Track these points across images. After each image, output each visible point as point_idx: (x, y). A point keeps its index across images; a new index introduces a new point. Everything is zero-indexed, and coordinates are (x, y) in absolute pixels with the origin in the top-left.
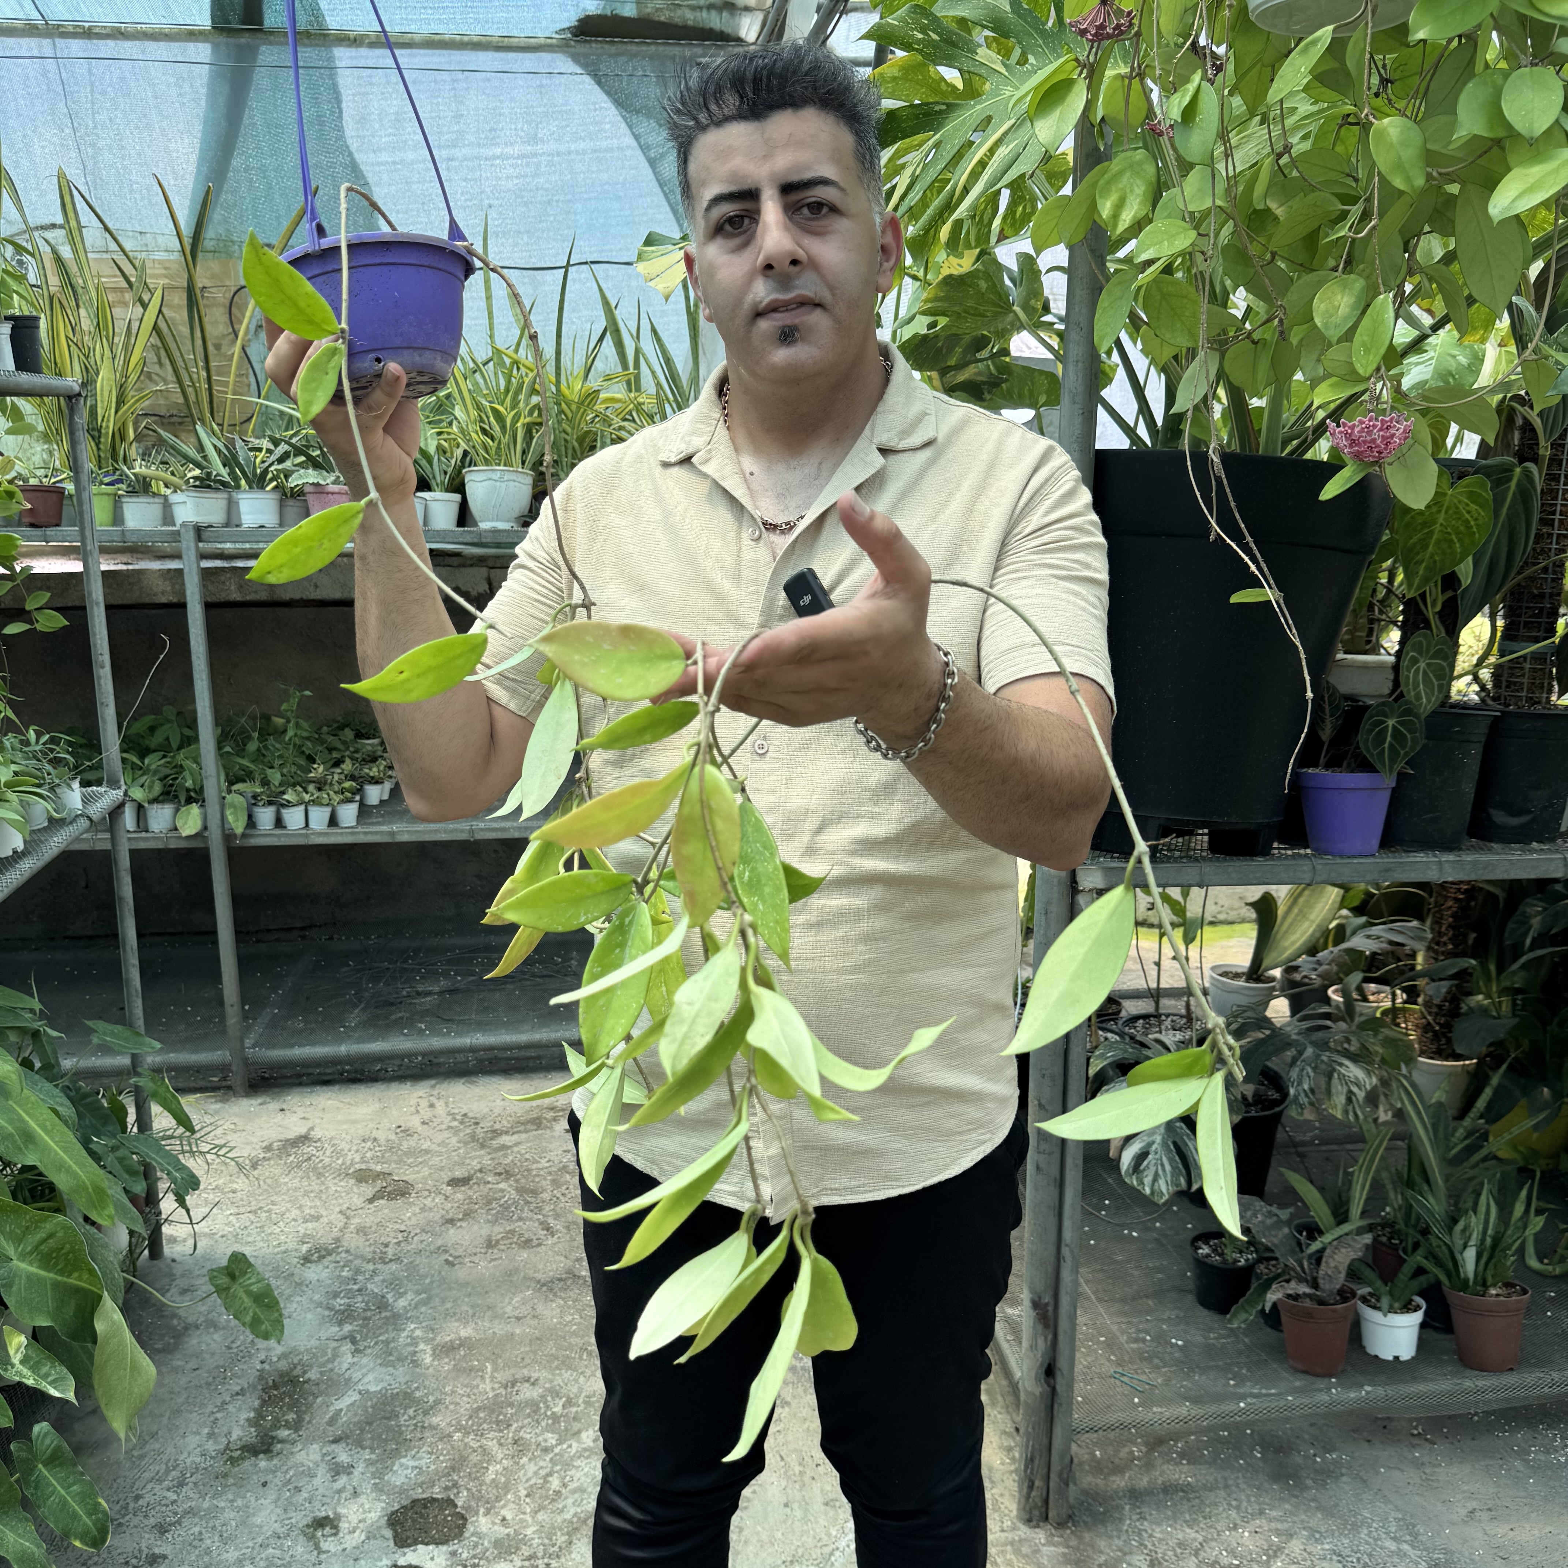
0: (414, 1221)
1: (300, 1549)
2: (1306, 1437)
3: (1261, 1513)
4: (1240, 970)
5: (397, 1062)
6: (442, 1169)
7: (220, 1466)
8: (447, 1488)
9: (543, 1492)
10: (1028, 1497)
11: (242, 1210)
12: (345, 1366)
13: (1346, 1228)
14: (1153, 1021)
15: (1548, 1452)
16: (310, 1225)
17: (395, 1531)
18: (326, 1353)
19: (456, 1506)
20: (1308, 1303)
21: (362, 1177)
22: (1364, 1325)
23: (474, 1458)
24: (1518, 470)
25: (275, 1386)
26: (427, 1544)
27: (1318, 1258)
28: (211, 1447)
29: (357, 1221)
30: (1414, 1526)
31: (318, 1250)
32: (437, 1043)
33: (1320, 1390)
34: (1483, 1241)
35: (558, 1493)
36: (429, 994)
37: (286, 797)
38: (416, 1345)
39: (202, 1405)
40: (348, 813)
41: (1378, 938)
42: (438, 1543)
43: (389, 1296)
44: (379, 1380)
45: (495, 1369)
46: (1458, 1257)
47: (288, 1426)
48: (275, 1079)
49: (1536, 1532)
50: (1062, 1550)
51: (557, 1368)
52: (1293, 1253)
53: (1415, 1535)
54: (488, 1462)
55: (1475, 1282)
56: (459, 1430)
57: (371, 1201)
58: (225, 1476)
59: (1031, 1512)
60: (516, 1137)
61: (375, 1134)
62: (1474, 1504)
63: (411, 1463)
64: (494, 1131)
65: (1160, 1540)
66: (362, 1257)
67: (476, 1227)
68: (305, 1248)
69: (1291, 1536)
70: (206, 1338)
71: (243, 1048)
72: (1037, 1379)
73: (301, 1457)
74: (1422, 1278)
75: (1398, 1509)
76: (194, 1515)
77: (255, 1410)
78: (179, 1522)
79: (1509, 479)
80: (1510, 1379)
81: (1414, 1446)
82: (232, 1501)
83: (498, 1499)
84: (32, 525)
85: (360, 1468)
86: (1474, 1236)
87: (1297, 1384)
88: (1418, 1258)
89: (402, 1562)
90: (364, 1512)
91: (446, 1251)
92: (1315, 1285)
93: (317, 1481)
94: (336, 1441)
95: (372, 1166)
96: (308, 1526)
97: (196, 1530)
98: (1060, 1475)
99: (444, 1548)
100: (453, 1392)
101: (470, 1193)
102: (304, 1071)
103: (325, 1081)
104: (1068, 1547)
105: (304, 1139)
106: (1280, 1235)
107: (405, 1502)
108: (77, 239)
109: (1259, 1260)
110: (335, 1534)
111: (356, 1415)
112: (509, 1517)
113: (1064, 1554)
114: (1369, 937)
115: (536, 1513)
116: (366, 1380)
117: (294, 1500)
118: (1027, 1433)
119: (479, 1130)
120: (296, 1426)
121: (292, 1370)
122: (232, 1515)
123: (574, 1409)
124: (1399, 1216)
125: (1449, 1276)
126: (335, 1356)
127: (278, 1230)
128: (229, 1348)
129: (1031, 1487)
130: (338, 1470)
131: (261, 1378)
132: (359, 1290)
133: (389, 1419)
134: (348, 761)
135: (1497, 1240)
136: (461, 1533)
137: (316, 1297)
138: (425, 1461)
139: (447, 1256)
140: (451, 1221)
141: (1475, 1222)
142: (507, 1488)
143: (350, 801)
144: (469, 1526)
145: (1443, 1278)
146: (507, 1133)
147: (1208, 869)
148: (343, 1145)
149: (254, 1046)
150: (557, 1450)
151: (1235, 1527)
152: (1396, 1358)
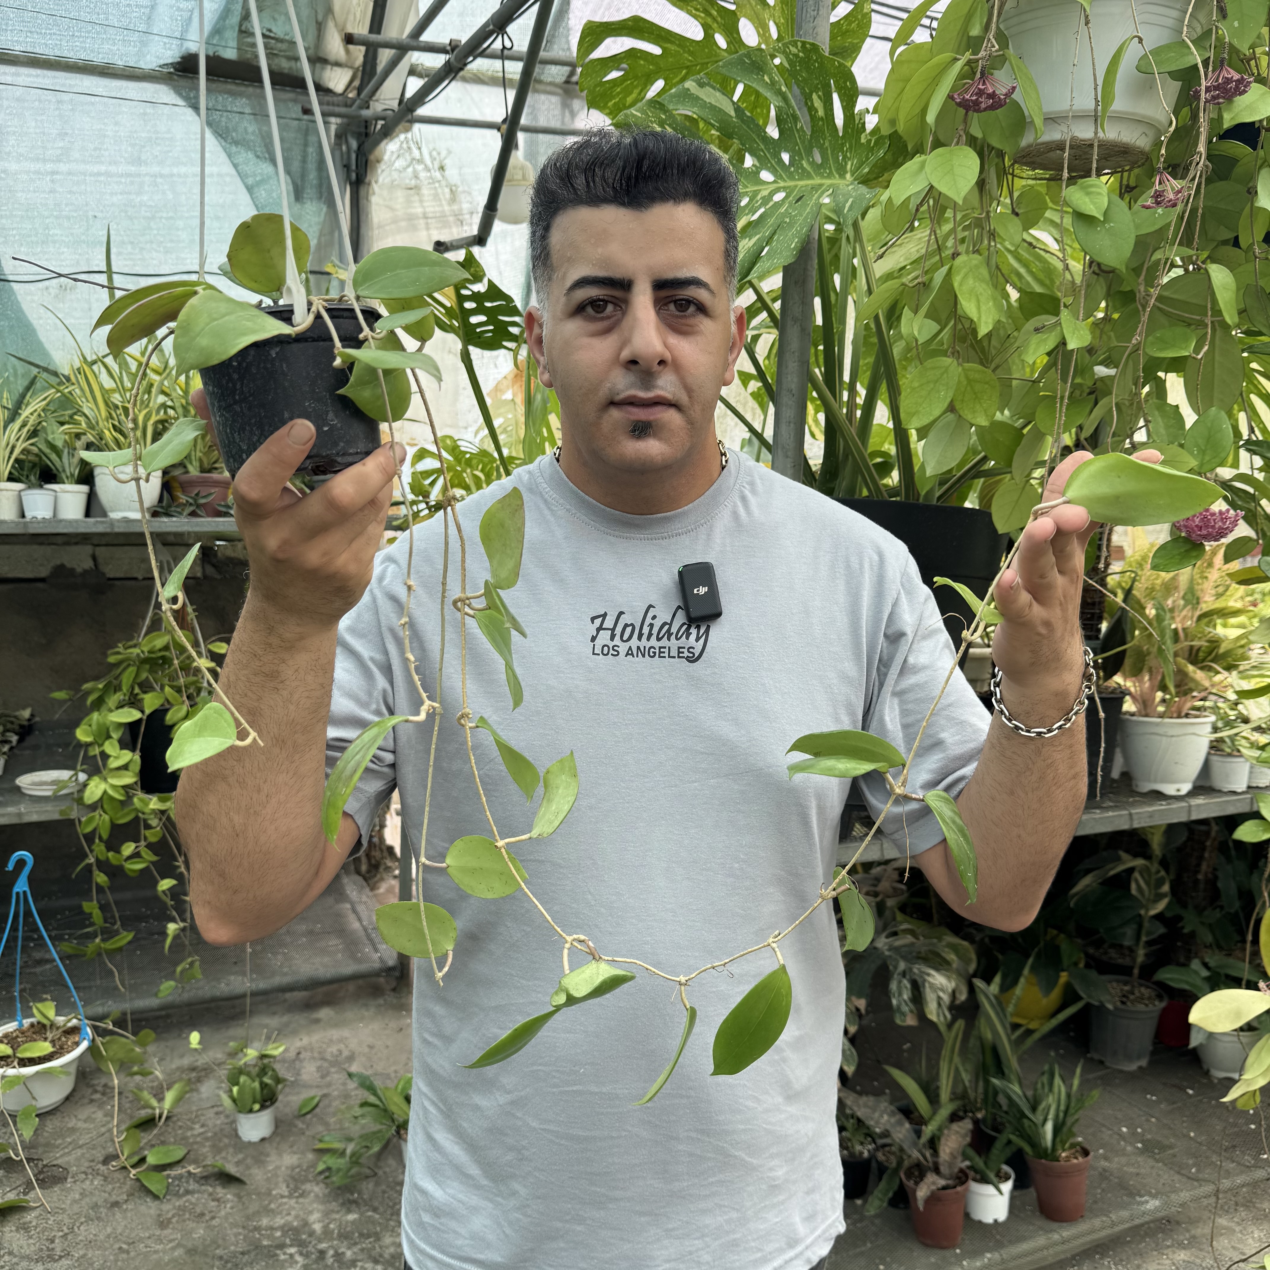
0: (75, 1210)
6: (94, 1147)
21: (10, 1166)
27: (933, 1145)
33: (953, 1263)
34: (1057, 1114)
46: (1041, 1131)
52: (914, 1145)
55: (1052, 1150)
57: (25, 1192)
74: (1009, 1150)
80: (1082, 1227)
86: (1052, 1111)
87: (932, 1259)
88: (1007, 1135)
92: (937, 1171)
106: (904, 1131)
125: (1033, 1147)
135: (1066, 1112)
141: (1052, 1102)
145: (1027, 1149)
152: (996, 1221)
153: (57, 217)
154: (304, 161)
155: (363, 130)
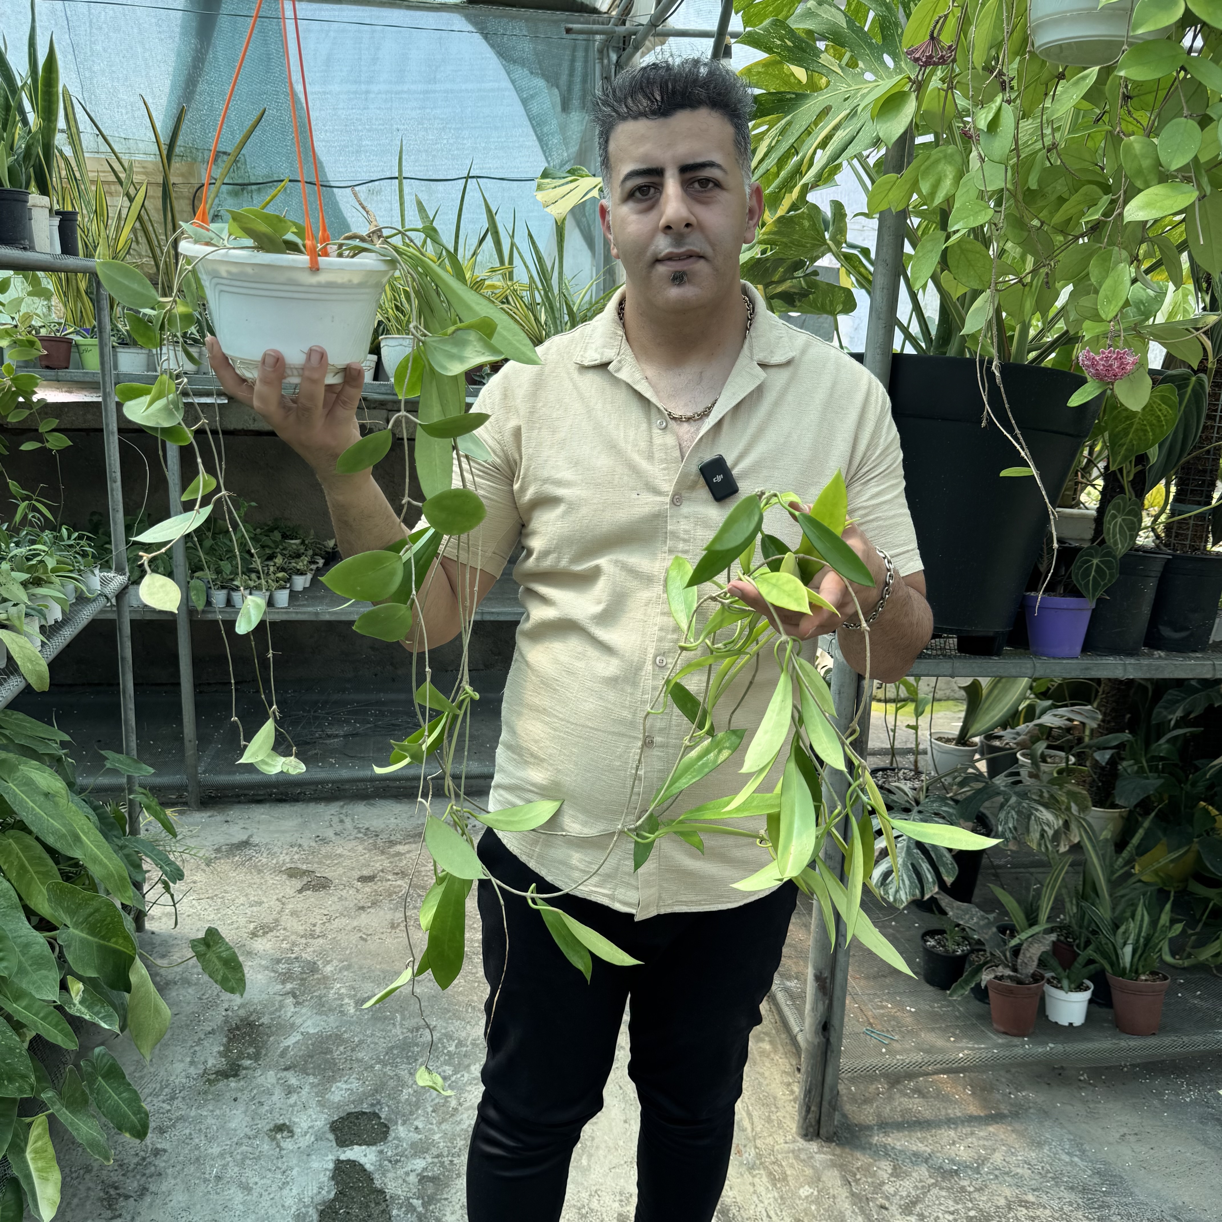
0: (333, 908)
1: (266, 1147)
2: (1004, 1080)
3: (972, 1133)
4: (950, 737)
5: (313, 787)
6: (353, 869)
7: (200, 1085)
8: (372, 1105)
9: (444, 1108)
10: (805, 1119)
11: (202, 896)
12: (289, 1014)
13: (1036, 929)
14: (889, 772)
15: (1178, 1095)
16: (255, 909)
17: (336, 1135)
18: (274, 1005)
19: (380, 1118)
20: (1008, 983)
21: (293, 873)
22: (1047, 999)
23: (392, 1083)
24: (1194, 379)
25: (238, 1028)
26: (360, 1145)
27: (1016, 951)
28: (192, 1071)
29: (290, 906)
30: (1082, 1145)
31: (262, 928)
32: (345, 773)
33: (1016, 1046)
34: (1137, 941)
35: (455, 1110)
36: (337, 736)
37: (236, 583)
38: (342, 999)
39: (184, 1041)
40: (282, 597)
41: (1062, 717)
42: (368, 1144)
43: (319, 963)
44: (316, 1025)
45: (403, 1018)
46: (1119, 952)
47: (249, 1057)
48: (220, 798)
49: (1169, 1151)
50: (830, 1157)
51: (450, 1018)
52: (998, 946)
53: (1083, 1152)
54: (402, 1086)
55: (1130, 971)
56: (379, 1063)
57: (300, 891)
58: (205, 1093)
59: (807, 1129)
60: (407, 848)
61: (300, 841)
62: (1125, 1130)
63: (344, 1086)
64: (391, 842)
65: (900, 1151)
66: (296, 933)
67: (382, 913)
68: (252, 926)
69: (994, 1150)
70: (182, 991)
71: (197, 773)
72: (816, 1033)
73: (260, 1080)
74: (1091, 967)
75: (1070, 1133)
76: (185, 1121)
77: (224, 1045)
78: (174, 1126)
79: (1187, 386)
80: (1152, 1041)
81: (1081, 1088)
82: (212, 1111)
83: (411, 1113)
84: (48, 367)
85: (307, 1088)
86: (1132, 937)
87: (1000, 1041)
88: (1090, 952)
89: (343, 1157)
90: (312, 1121)
91: (360, 930)
92: (1015, 970)
93: (275, 1098)
94: (286, 1069)
95: (300, 866)
96: (270, 1130)
97: (187, 1131)
98: (830, 1103)
99: (374, 1148)
100: (372, 1035)
101: (375, 887)
102: (241, 792)
103: (258, 801)
104: (834, 1155)
105: (246, 844)
106: (990, 933)
107: (342, 1115)
108: (77, 142)
109: (972, 951)
110: (292, 1136)
111: (300, 1050)
112: (420, 1126)
113: (831, 1160)
114: (1055, 715)
115: (440, 1123)
116: (305, 1025)
117: (259, 1111)
118: (807, 1072)
119: (379, 841)
120: (256, 1057)
121: (249, 1016)
122: (213, 1121)
123: (464, 1049)
124: (1074, 921)
125: (1112, 965)
126: (281, 1007)
127: (230, 912)
128: (200, 999)
129: (808, 1111)
130: (289, 1091)
131: (226, 1022)
132: (296, 958)
133: (326, 1053)
134: (279, 556)
135: (1148, 939)
136: (386, 1138)
137: (264, 962)
138: (355, 1085)
139: (361, 934)
140: (362, 908)
141: (1133, 927)
142: (417, 1105)
143: (284, 588)
144: (391, 1132)
145: (1108, 967)
146: (400, 843)
147: (958, 663)
148: (275, 849)
149: (204, 772)
150: (453, 1079)
151: (954, 1143)
152: (1071, 1024)
153: (369, 130)
154: (571, 74)
155: (621, 45)
